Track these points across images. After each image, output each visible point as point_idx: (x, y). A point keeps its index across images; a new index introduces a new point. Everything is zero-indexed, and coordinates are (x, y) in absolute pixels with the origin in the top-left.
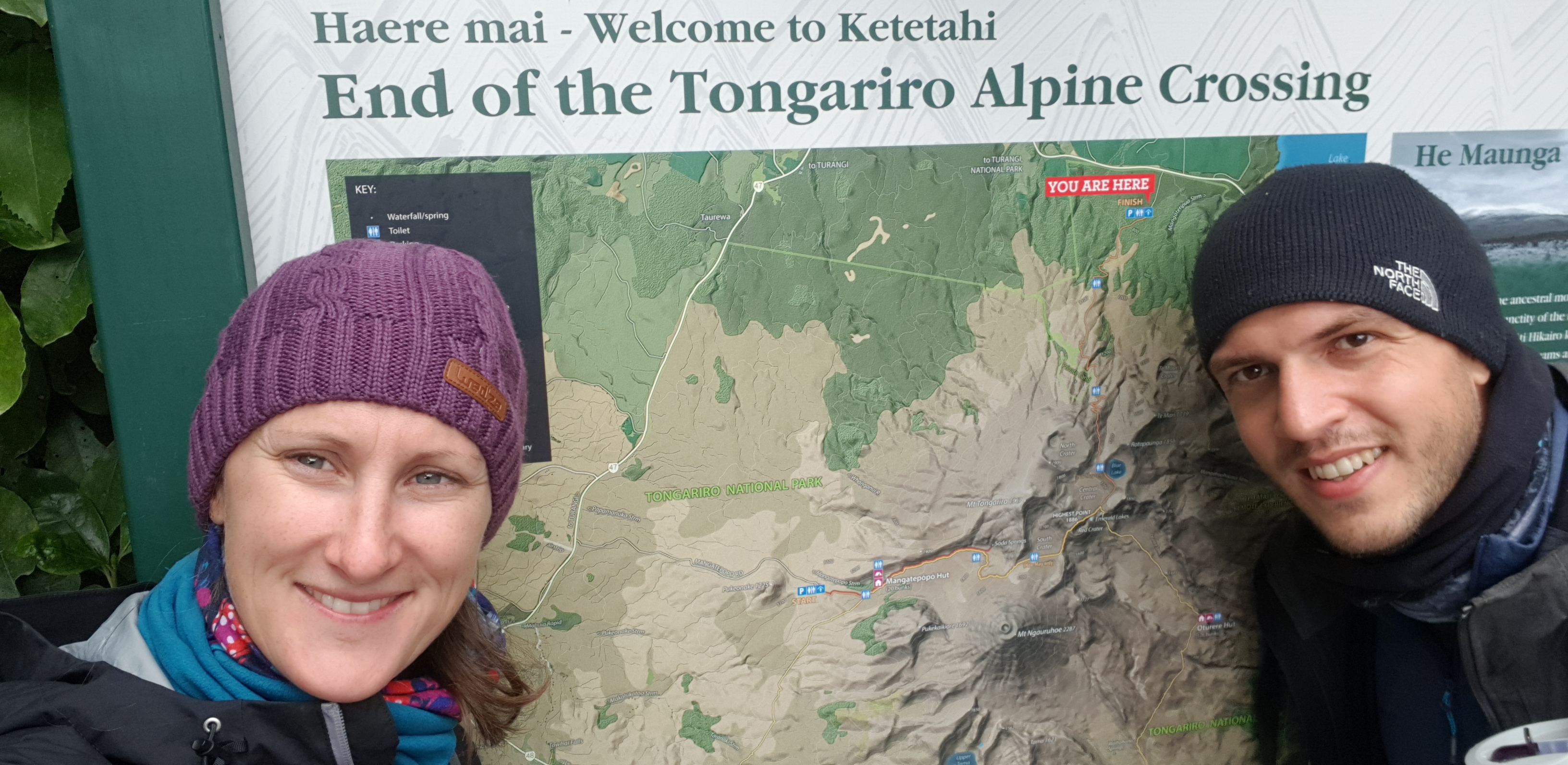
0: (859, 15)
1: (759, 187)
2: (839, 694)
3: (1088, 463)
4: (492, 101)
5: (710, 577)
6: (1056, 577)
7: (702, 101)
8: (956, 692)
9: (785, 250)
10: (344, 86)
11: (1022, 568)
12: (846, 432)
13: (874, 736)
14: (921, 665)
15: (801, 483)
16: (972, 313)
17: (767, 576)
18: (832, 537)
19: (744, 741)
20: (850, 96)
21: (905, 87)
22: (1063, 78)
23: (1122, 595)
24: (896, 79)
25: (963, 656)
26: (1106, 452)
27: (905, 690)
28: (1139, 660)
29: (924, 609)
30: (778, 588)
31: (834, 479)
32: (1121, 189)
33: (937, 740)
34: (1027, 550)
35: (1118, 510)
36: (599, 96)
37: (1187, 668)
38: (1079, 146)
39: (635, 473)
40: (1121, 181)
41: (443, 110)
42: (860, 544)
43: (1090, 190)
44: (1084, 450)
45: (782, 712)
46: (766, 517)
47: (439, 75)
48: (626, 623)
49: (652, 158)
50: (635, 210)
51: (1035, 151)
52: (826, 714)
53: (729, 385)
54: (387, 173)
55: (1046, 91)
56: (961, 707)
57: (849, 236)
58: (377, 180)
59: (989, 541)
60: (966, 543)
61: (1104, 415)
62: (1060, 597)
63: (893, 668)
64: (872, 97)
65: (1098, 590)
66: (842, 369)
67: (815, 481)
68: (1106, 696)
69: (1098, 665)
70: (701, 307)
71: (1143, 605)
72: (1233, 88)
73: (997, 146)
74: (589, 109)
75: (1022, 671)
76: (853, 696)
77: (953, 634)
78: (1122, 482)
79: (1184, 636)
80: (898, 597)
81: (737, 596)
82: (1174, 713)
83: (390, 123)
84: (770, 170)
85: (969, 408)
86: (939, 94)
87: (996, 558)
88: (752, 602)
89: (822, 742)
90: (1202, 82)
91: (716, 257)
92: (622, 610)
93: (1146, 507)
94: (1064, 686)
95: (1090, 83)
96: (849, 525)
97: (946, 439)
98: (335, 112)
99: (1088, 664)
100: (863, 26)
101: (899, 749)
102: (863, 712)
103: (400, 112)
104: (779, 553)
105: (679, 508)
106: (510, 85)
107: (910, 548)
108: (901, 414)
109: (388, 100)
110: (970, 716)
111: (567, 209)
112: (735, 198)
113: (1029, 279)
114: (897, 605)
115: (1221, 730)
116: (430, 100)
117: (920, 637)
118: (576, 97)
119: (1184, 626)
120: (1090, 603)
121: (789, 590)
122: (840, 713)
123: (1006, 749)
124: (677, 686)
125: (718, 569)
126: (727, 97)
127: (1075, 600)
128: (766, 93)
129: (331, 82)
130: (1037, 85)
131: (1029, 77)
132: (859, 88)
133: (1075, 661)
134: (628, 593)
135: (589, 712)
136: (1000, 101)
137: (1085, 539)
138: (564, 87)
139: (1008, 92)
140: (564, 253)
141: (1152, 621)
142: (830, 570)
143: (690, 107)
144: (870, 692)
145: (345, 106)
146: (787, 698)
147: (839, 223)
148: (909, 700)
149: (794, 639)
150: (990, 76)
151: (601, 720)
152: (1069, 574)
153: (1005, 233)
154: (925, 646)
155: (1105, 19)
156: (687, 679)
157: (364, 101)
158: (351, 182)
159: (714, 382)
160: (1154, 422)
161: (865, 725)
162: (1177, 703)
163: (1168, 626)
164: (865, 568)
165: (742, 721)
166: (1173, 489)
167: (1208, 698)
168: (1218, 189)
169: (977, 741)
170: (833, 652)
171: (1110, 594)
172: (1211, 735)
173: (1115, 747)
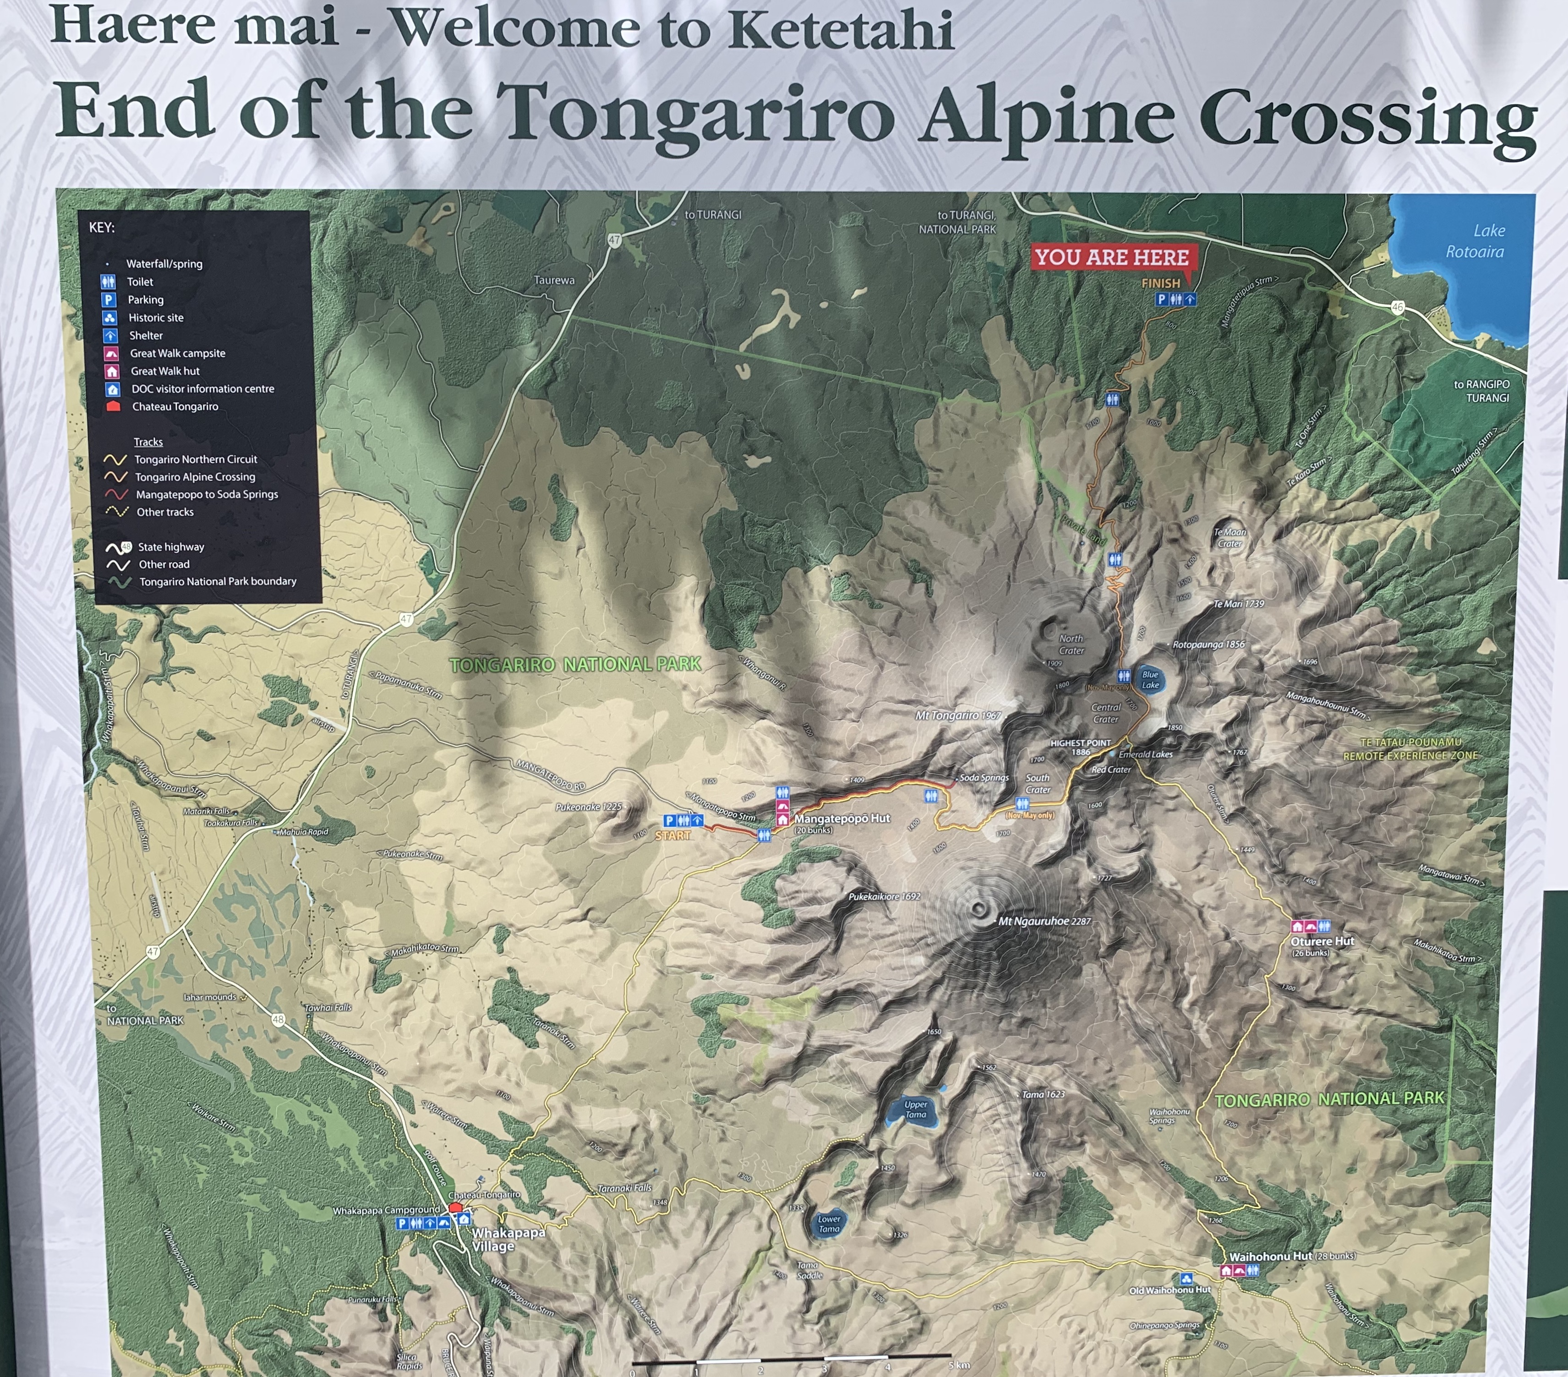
0: (758, 13)
1: (615, 241)
2: (723, 982)
3: (1106, 667)
4: (265, 118)
6: (1056, 838)
7: (539, 124)
8: (901, 1001)
9: (652, 330)
10: (83, 96)
11: (1004, 819)
12: (736, 595)
13: (777, 1055)
14: (847, 954)
16: (923, 431)
17: (619, 794)
18: (716, 747)
19: (583, 1036)
20: (744, 121)
21: (822, 111)
22: (1055, 103)
23: (1165, 877)
24: (810, 99)
25: (914, 945)
26: (1133, 652)
27: (823, 988)
28: (1197, 985)
29: (853, 866)
30: (636, 812)
32: (1146, 263)
33: (874, 1072)
34: (1010, 793)
35: (1152, 742)
37: (1276, 1005)
38: (1081, 200)
40: (1146, 252)
41: (203, 128)
42: (757, 761)
43: (1099, 263)
44: (1098, 648)
45: (638, 998)
46: (622, 706)
47: (200, 85)
48: (418, 842)
49: (470, 197)
50: (445, 266)
51: (1015, 206)
52: (705, 1010)
53: (569, 516)
54: (129, 208)
55: (1030, 122)
56: (912, 1025)
57: (741, 317)
58: (116, 216)
59: (953, 775)
60: (915, 773)
61: (1130, 595)
62: (1064, 869)
63: (806, 951)
65: (1126, 866)
66: (730, 503)
68: (1144, 1035)
69: (1129, 983)
70: (533, 404)
71: (1200, 896)
72: (1315, 124)
73: (959, 197)
75: (1006, 979)
76: (744, 986)
77: (898, 908)
78: (1162, 700)
79: (1269, 951)
80: (813, 842)
81: (575, 819)
82: (1256, 1075)
83: (136, 144)
84: (631, 220)
85: (918, 573)
86: (871, 122)
87: (963, 800)
88: (598, 829)
89: (697, 1053)
90: (1267, 114)
92: (413, 822)
93: (1198, 743)
94: (1075, 1010)
95: (1094, 112)
96: (741, 731)
97: (884, 616)
98: (70, 129)
99: (1113, 979)
100: (764, 28)
101: (816, 1078)
102: (760, 1015)
103: (150, 130)
104: (638, 762)
106: (288, 98)
107: (831, 772)
109: (135, 112)
110: (924, 1042)
111: (354, 260)
112: (582, 255)
113: (1008, 389)
114: (812, 857)
115: (1339, 1112)
116: (187, 116)
117: (846, 908)
119: (1269, 935)
120: (1111, 883)
121: (653, 816)
122: (725, 1011)
123: (983, 1101)
124: (487, 943)
125: (549, 777)
126: (573, 119)
127: (1088, 877)
128: (627, 115)
129: (68, 90)
130: (1015, 112)
131: (1003, 101)
132: (757, 110)
133: (1091, 974)
134: (422, 798)
135: (361, 967)
136: (960, 134)
137: (1105, 784)
139: (973, 122)
140: (349, 320)
141: (1216, 922)
142: (711, 794)
143: (523, 131)
144: (770, 984)
145: (83, 121)
146: (647, 979)
147: (729, 295)
148: (830, 1003)
149: (657, 891)
150: (946, 98)
151: (378, 980)
152: (1079, 837)
153: (971, 321)
154: (855, 923)
155: (1114, 23)
156: (502, 934)
157: (107, 115)
158: (85, 217)
159: (551, 509)
160: (1210, 613)
161: (763, 1035)
162: (1262, 1059)
163: (1242, 934)
164: (765, 796)
165: (580, 1008)
166: (1243, 718)
167: (1313, 1057)
168: (1295, 271)
169: (936, 1083)
170: (714, 917)
171: (1146, 873)
172: (1321, 1118)
173: (1160, 1119)
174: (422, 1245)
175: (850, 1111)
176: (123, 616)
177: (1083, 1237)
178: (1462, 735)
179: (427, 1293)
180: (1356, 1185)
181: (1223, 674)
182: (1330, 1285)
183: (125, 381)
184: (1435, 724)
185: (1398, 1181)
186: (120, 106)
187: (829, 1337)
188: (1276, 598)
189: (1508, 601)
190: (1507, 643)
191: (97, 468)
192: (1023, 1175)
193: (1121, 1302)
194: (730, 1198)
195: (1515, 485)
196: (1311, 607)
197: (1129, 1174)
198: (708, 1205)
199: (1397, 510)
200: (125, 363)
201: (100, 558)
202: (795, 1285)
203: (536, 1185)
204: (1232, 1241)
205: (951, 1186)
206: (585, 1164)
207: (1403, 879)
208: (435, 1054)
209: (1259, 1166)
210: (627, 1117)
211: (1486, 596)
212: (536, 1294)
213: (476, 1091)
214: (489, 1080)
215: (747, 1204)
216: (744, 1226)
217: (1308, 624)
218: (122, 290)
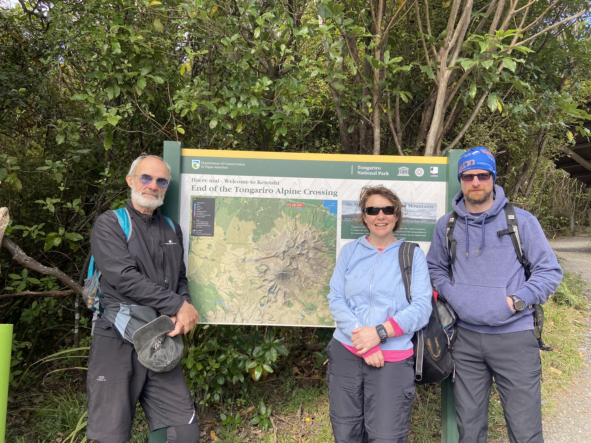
1: (245, 202)
2: (253, 278)
3: (294, 246)
4: (212, 189)
5: (234, 256)
6: (288, 264)
7: (238, 191)
8: (271, 281)
9: (248, 211)
11: (283, 262)
12: (256, 237)
13: (258, 286)
14: (266, 275)
15: (249, 244)
16: (275, 222)
17: (243, 257)
18: (253, 253)
19: (238, 283)
20: (258, 191)
22: (289, 190)
23: (300, 269)
24: (265, 189)
25: (273, 275)
26: (297, 245)
27: (263, 279)
28: (303, 280)
29: (267, 266)
30: (244, 259)
31: (254, 244)
32: (298, 206)
33: (268, 288)
34: (283, 259)
35: (299, 254)
36: (225, 189)
37: (312, 283)
38: (292, 199)
39: (225, 240)
40: (298, 204)
41: (205, 190)
42: (257, 254)
43: (293, 206)
44: (293, 244)
45: (244, 279)
46: (243, 248)
47: (206, 186)
48: (222, 262)
49: (231, 197)
50: (228, 204)
51: (285, 200)
52: (251, 281)
53: (239, 229)
54: (198, 197)
55: (287, 192)
56: (273, 283)
57: (257, 209)
58: (196, 198)
59: (277, 257)
60: (274, 256)
61: (296, 239)
62: (289, 267)
63: (262, 275)
64: (262, 191)
65: (296, 267)
66: (256, 228)
67: (251, 244)
68: (297, 286)
69: (296, 280)
70: (236, 217)
71: (303, 271)
72: (315, 193)
73: (279, 199)
74: (224, 191)
75: (283, 279)
76: (255, 278)
77: (271, 271)
78: (299, 250)
79: (311, 277)
80: (263, 263)
81: (238, 260)
82: (309, 291)
83: (199, 191)
84: (247, 200)
85: (274, 235)
86: (271, 191)
87: (278, 259)
88: (240, 261)
89: (249, 285)
90: (310, 192)
91: (239, 211)
92: (221, 259)
93: (303, 254)
94: (290, 282)
95: (293, 191)
96: (256, 251)
97: (271, 240)
98: (193, 190)
99: (294, 279)
100: (261, 182)
101: (262, 289)
102: (257, 282)
104: (245, 254)
105: (231, 245)
106: (214, 187)
107: (265, 256)
108: (264, 235)
109: (199, 189)
110: (274, 285)
111: (219, 203)
112: (242, 203)
113: (284, 217)
114: (263, 265)
115: (318, 295)
116: (204, 189)
117: (266, 271)
118: (222, 189)
119: (311, 275)
120: (294, 269)
121: (246, 260)
122: (253, 281)
123: (280, 292)
124: (228, 273)
125: (236, 255)
126: (242, 190)
127: (291, 268)
128: (247, 190)
129: (193, 186)
130: (285, 191)
131: (284, 190)
132: (260, 190)
133: (292, 279)
134: (222, 257)
135: (215, 274)
136: (280, 193)
137: (293, 258)
138: (221, 188)
139: (281, 191)
140: (218, 209)
141: (305, 274)
142: (252, 258)
143: (237, 191)
144: (258, 278)
145: (194, 189)
146: (245, 277)
147: (256, 207)
148: (264, 280)
149: (246, 268)
150: (278, 189)
151: (217, 276)
152: (291, 264)
153: (280, 211)
154: (267, 272)
155: (295, 183)
156: (230, 272)
157: (196, 188)
158: (193, 198)
159: (237, 228)
160: (304, 241)
161: (257, 284)
162: (310, 289)
163: (308, 275)
164: (258, 258)
165: (237, 280)
166: (308, 252)
167: (315, 289)
168: (313, 207)
169: (275, 290)
170: (252, 271)
171: (298, 268)
172: (316, 296)
173: (299, 295)
174: (219, 305)
175: (266, 292)
176: (194, 237)
177: (290, 308)
178: (331, 255)
179: (220, 311)
180: (320, 303)
181: (306, 247)
182: (317, 315)
183: (196, 214)
184: (328, 253)
185: (325, 303)
186: (198, 188)
187: (262, 318)
188: (311, 240)
189: (336, 241)
190: (336, 245)
191: (192, 222)
192: (284, 300)
193: (294, 316)
194: (252, 301)
195: (336, 229)
196: (315, 241)
197: (295, 301)
198: (250, 302)
199: (324, 231)
200: (196, 212)
201: (192, 231)
202: (259, 311)
203: (232, 299)
204: (307, 309)
205: (276, 301)
206: (237, 297)
207: (325, 270)
208: (222, 284)
209: (310, 301)
210: (242, 292)
211: (333, 240)
212: (231, 311)
213: (226, 288)
214: (228, 287)
215: (254, 302)
216: (254, 305)
217: (315, 242)
218: (196, 205)
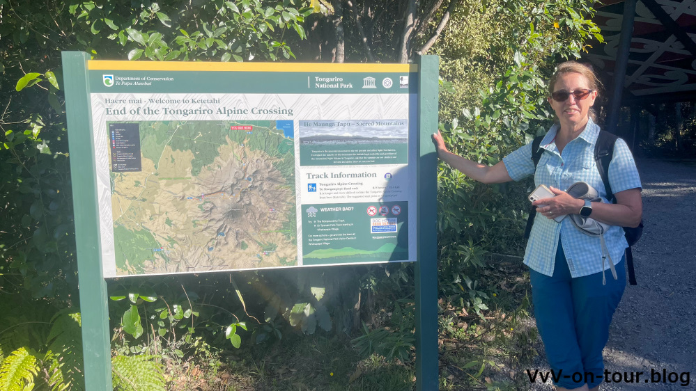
0: (195, 99)
1: (178, 126)
2: (196, 218)
3: (244, 177)
4: (133, 112)
5: (170, 194)
6: (239, 199)
7: (168, 113)
8: (220, 220)
9: (183, 137)
10: (109, 110)
11: (232, 197)
12: (196, 170)
13: (203, 227)
14: (212, 214)
15: (187, 178)
16: (219, 149)
17: (181, 195)
18: (194, 188)
19: (178, 225)
21: (204, 111)
22: (233, 109)
23: (253, 204)
24: (202, 109)
25: (221, 213)
26: (247, 176)
27: (209, 219)
28: (258, 217)
29: (212, 203)
30: (183, 197)
31: (193, 178)
33: (216, 229)
34: (232, 194)
35: (250, 187)
36: (151, 112)
37: (268, 219)
38: (237, 121)
39: (156, 174)
40: (246, 127)
41: (125, 113)
42: (199, 190)
43: (240, 129)
44: (243, 175)
45: (185, 220)
46: (181, 184)
47: (124, 108)
48: (155, 201)
49: (160, 121)
50: (157, 130)
51: (229, 122)
52: (194, 222)
53: (173, 160)
54: (116, 123)
55: (230, 112)
56: (221, 223)
57: (195, 135)
58: (114, 124)
59: (225, 191)
60: (220, 191)
61: (246, 169)
62: (240, 203)
63: (207, 214)
64: (198, 112)
65: (248, 202)
66: (194, 158)
67: (190, 178)
68: (251, 224)
69: (249, 217)
70: (168, 147)
71: (257, 206)
73: (221, 121)
74: (149, 114)
75: (233, 217)
76: (198, 219)
77: (218, 209)
78: (251, 182)
79: (267, 213)
80: (207, 200)
81: (176, 198)
82: (266, 228)
83: (116, 115)
84: (180, 124)
85: (219, 166)
86: (210, 112)
87: (226, 194)
88: (178, 199)
89: (192, 228)
90: (259, 111)
91: (171, 138)
92: (154, 199)
93: (256, 187)
94: (242, 221)
95: (238, 111)
96: (197, 186)
97: (215, 172)
98: (108, 113)
99: (247, 217)
100: (196, 101)
101: (209, 230)
102: (201, 222)
103: (118, 113)
104: (183, 191)
105: (164, 181)
106: (136, 110)
107: (209, 192)
108: (206, 167)
109: (116, 112)
110: (223, 225)
111: (145, 129)
112: (174, 128)
113: (229, 144)
114: (207, 202)
115: (277, 233)
116: (123, 112)
117: (211, 209)
118: (147, 112)
119: (267, 211)
120: (246, 205)
121: (186, 198)
122: (196, 222)
123: (231, 233)
124: (164, 214)
125: (172, 193)
126: (172, 112)
127: (243, 204)
128: (179, 111)
129: (107, 109)
130: (228, 111)
131: (226, 109)
132: (195, 111)
133: (244, 216)
134: (155, 196)
135: (148, 217)
136: (221, 113)
137: (244, 192)
138: (145, 110)
139: (223, 111)
140: (144, 136)
141: (260, 209)
142: (193, 195)
143: (166, 113)
144: (202, 219)
145: (109, 113)
146: (186, 218)
147: (193, 133)
148: (210, 221)
149: (187, 207)
150: (219, 109)
151: (150, 219)
152: (242, 199)
153: (224, 135)
154: (213, 210)
155: (240, 100)
156: (166, 213)
157: (112, 112)
158: (110, 124)
159: (171, 159)
160: (256, 171)
161: (201, 225)
162: (267, 226)
163: (263, 210)
164: (200, 195)
165: (177, 222)
166: (261, 184)
167: (273, 226)
168: (264, 129)
169: (224, 230)
170: (194, 210)
171: (250, 203)
172: (275, 233)
173: (254, 234)
174: (157, 253)
175: (213, 234)
177: (244, 250)
178: (289, 185)
179: (158, 259)
180: (280, 241)
181: (259, 178)
182: (277, 255)
183: (115, 144)
184: (286, 184)
185: (285, 241)
187: (212, 263)
188: (265, 169)
189: (294, 169)
190: (294, 174)
191: (112, 155)
192: (236, 242)
193: (250, 258)
194: (198, 246)
195: (294, 155)
196: (269, 170)
197: (250, 241)
198: (195, 247)
199: (280, 158)
200: (115, 142)
201: (113, 166)
202: (207, 257)
203: (172, 245)
204: (264, 250)
205: (227, 244)
206: (179, 242)
207: (283, 203)
208: (158, 228)
209: (267, 240)
210: (184, 236)
211: (291, 168)
212: (173, 259)
213: (164, 233)
215: (200, 246)
216: (200, 249)
217: (269, 172)
218: (115, 133)
